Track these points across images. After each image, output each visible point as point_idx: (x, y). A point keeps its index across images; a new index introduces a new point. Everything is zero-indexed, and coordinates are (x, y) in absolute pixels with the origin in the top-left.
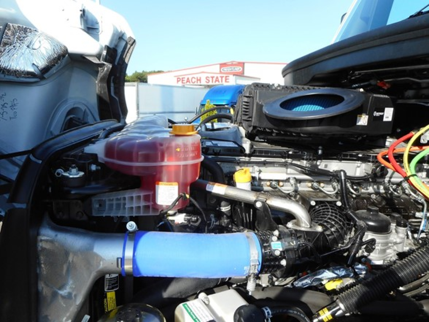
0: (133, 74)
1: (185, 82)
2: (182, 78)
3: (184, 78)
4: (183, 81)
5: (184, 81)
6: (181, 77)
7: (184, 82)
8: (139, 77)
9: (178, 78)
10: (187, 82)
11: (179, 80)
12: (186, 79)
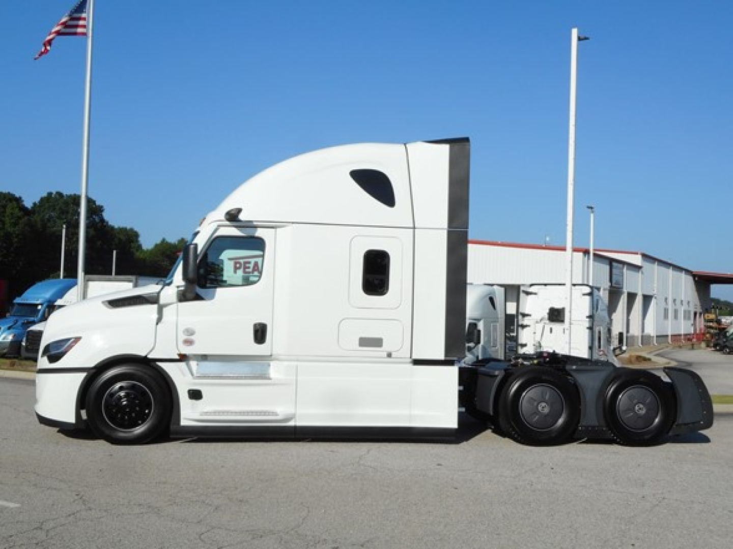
0: (156, 245)
1: (250, 270)
2: (245, 263)
3: (249, 263)
4: (245, 268)
5: (249, 268)
6: (242, 261)
7: (247, 270)
8: (168, 252)
9: (236, 263)
10: (254, 270)
11: (238, 265)
12: (252, 266)
